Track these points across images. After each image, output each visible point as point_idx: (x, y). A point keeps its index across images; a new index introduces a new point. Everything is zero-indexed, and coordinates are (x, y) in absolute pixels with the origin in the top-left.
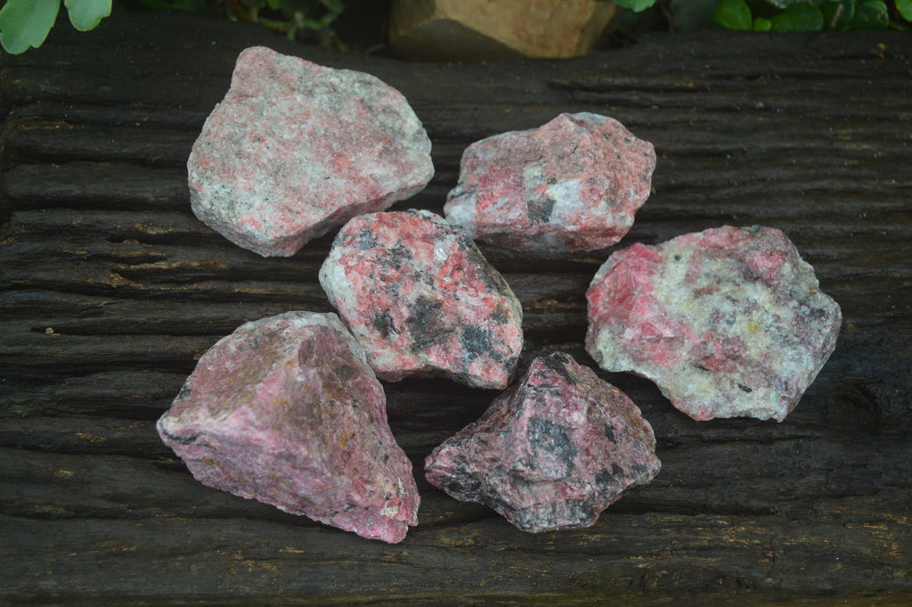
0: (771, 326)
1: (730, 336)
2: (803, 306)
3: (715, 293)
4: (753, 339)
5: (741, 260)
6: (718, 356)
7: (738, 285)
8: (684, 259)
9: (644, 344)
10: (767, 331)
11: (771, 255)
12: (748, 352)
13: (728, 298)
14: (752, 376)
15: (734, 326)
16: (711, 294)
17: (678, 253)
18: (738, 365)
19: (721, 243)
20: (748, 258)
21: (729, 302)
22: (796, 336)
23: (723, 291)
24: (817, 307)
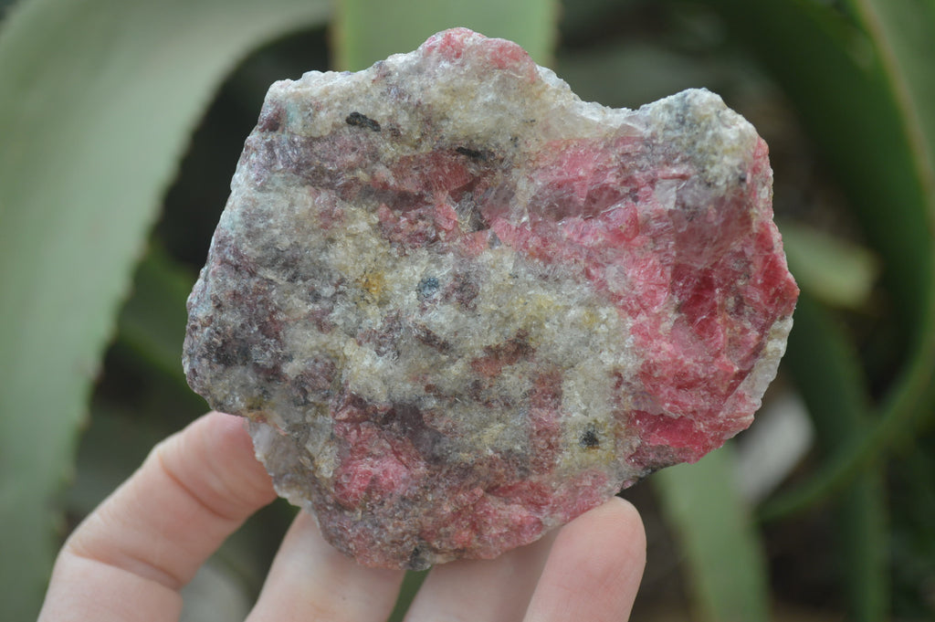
0: (333, 299)
1: (425, 253)
2: (270, 365)
3: (480, 354)
4: (369, 257)
5: (435, 460)
6: (444, 196)
7: (429, 388)
8: (574, 438)
9: (625, 183)
10: (342, 281)
11: (369, 491)
12: (375, 219)
13: (444, 347)
14: (352, 158)
15: (418, 278)
16: (488, 349)
17: (593, 456)
18: (392, 182)
19: (494, 503)
20: (421, 468)
21: (442, 335)
22: (270, 282)
23: (460, 364)
24: (238, 371)
